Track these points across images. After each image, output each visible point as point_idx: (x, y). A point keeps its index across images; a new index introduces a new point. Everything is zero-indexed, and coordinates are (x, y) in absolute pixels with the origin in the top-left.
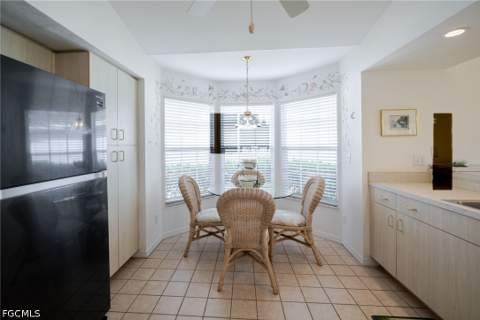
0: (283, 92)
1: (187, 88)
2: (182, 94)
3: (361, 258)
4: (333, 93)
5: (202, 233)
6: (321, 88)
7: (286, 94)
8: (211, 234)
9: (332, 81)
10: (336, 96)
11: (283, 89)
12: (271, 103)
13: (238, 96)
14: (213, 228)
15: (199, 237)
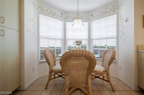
0: (92, 17)
1: (51, 12)
2: (49, 14)
3: (133, 87)
4: (115, 14)
5: (56, 76)
6: (109, 12)
7: (93, 17)
8: (60, 76)
9: (114, 9)
10: (116, 15)
11: (92, 15)
12: (87, 22)
13: (73, 18)
14: (61, 74)
15: (55, 78)
